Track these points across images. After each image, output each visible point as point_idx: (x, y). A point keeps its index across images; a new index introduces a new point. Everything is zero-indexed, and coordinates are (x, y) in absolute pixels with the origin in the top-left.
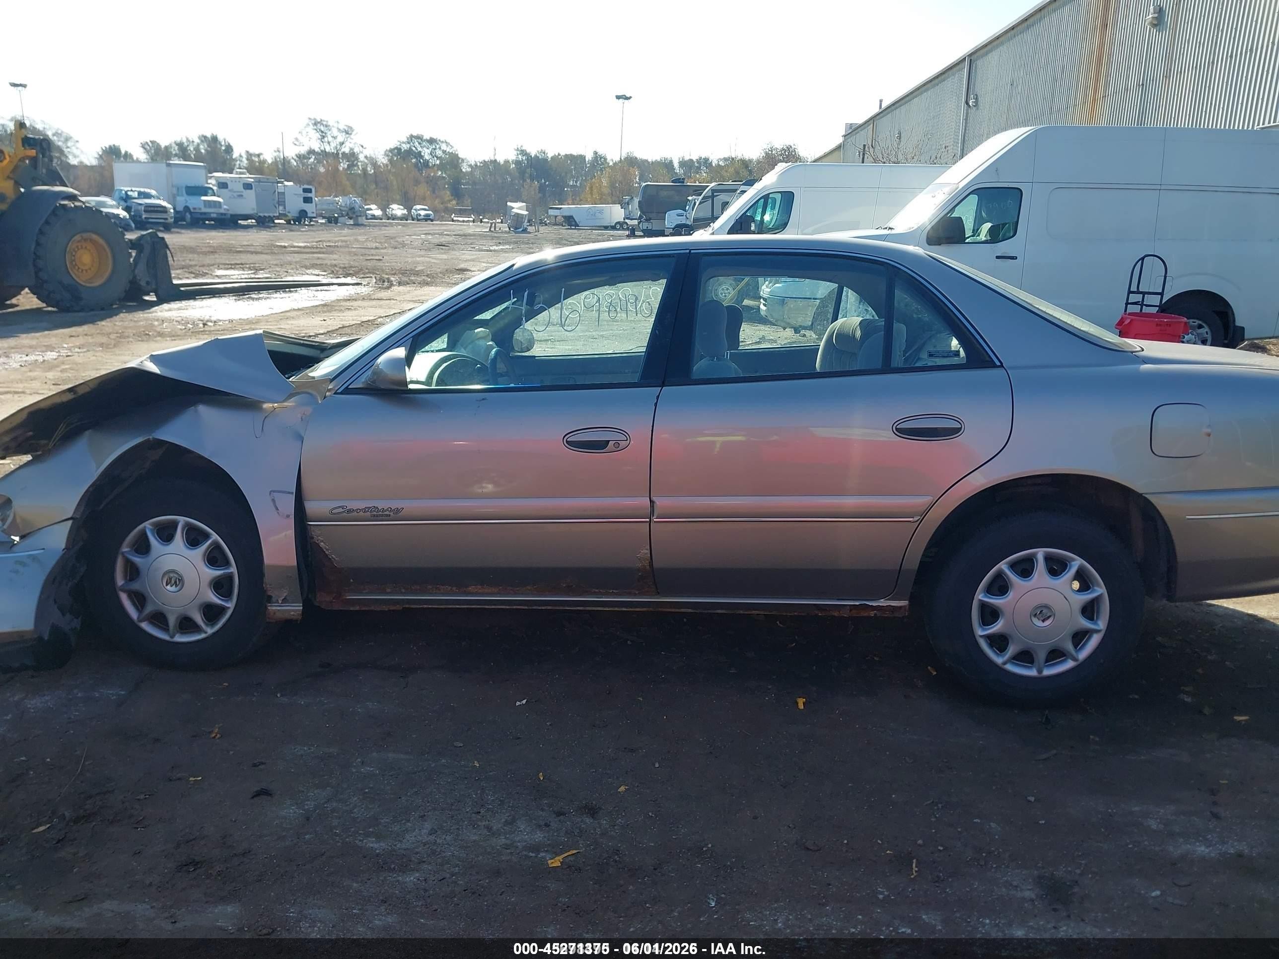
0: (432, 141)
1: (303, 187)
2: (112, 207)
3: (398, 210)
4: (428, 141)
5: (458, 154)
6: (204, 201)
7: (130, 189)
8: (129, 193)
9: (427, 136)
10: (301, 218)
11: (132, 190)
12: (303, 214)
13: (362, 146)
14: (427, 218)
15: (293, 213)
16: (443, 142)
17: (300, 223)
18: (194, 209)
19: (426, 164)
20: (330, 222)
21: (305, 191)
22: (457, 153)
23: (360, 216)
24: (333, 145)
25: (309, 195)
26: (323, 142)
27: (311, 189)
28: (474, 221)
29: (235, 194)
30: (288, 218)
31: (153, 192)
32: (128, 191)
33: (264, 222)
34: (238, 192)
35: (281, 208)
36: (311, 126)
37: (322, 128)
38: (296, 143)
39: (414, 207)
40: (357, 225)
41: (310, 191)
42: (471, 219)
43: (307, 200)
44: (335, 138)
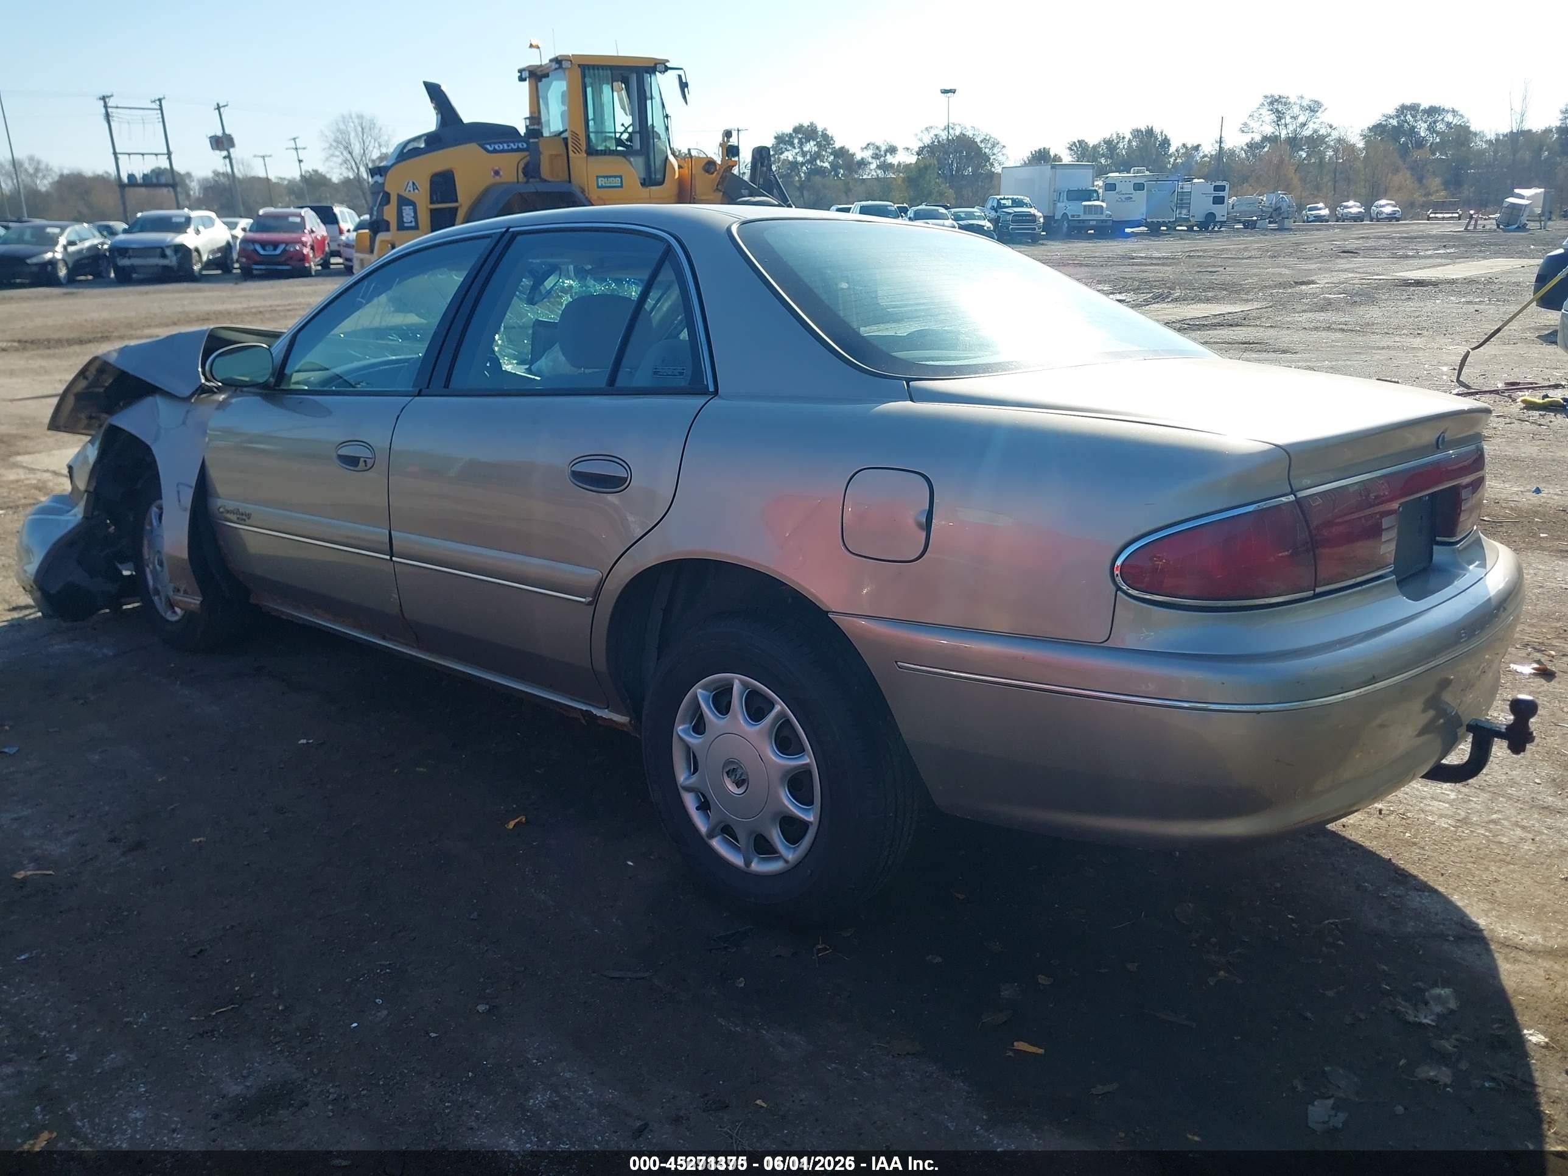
0: (1432, 111)
1: (1214, 184)
2: (979, 218)
3: (1354, 207)
4: (1425, 111)
5: (1469, 127)
6: (1085, 206)
7: (1002, 197)
8: (1003, 202)
9: (1425, 105)
10: (1208, 224)
11: (1004, 199)
12: (1211, 216)
13: (1331, 127)
14: (1391, 218)
15: (1198, 214)
16: (1448, 111)
17: (1207, 229)
18: (1073, 216)
19: (1420, 143)
20: (1246, 227)
21: (1216, 188)
22: (1467, 124)
23: (1287, 218)
24: (1291, 128)
25: (1221, 194)
26: (1278, 125)
27: (1225, 186)
28: (1459, 218)
29: (1123, 197)
30: (1190, 224)
31: (1027, 200)
32: (1001, 199)
33: (1154, 230)
34: (1126, 194)
35: (1184, 211)
36: (1267, 107)
37: (1280, 108)
38: (1245, 130)
39: (1376, 203)
40: (1281, 229)
41: (1223, 188)
42: (1457, 215)
43: (1219, 201)
44: (1294, 118)
